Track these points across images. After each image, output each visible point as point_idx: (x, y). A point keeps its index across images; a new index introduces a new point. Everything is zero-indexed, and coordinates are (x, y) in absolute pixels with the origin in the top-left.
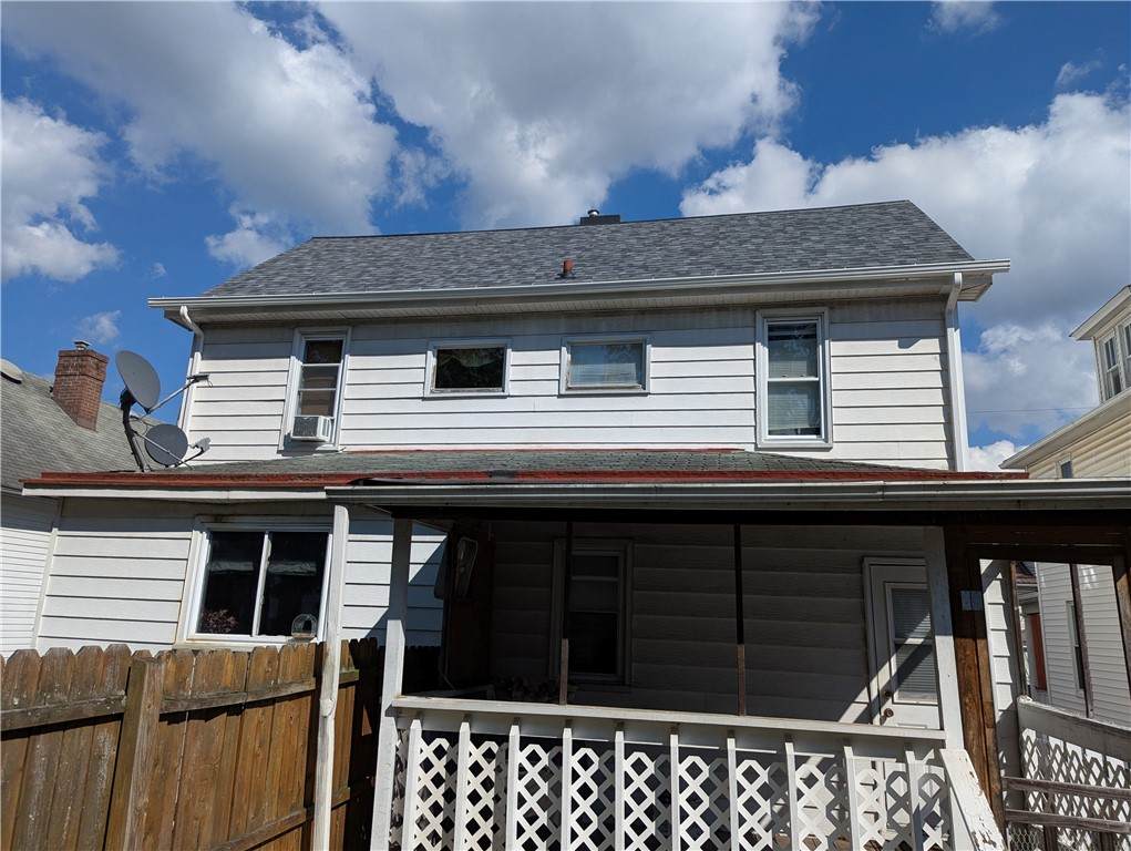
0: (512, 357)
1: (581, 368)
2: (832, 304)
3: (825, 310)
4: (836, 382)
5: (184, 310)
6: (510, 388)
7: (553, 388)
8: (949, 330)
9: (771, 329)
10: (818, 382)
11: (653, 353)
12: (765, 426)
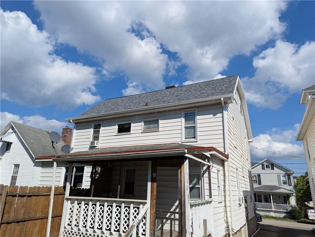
0: (132, 125)
1: (147, 126)
2: (198, 107)
3: (197, 109)
4: (198, 126)
5: (71, 121)
6: (132, 132)
7: (140, 131)
8: (224, 111)
9: (185, 114)
10: (195, 126)
11: (160, 122)
12: (184, 137)
